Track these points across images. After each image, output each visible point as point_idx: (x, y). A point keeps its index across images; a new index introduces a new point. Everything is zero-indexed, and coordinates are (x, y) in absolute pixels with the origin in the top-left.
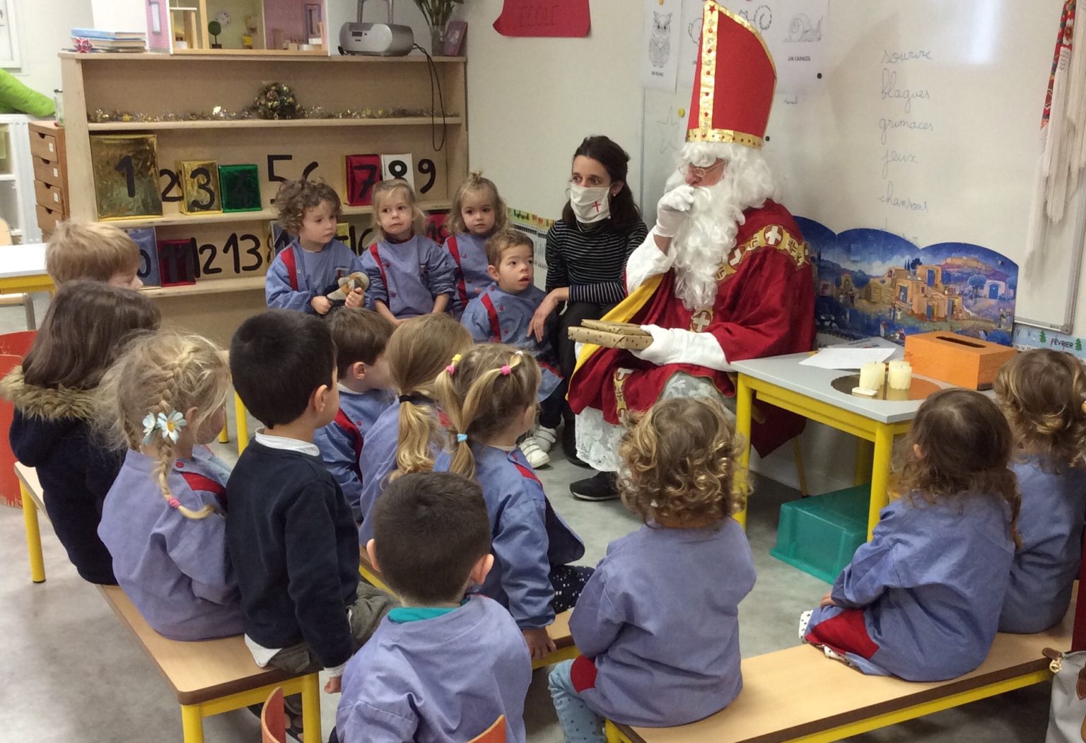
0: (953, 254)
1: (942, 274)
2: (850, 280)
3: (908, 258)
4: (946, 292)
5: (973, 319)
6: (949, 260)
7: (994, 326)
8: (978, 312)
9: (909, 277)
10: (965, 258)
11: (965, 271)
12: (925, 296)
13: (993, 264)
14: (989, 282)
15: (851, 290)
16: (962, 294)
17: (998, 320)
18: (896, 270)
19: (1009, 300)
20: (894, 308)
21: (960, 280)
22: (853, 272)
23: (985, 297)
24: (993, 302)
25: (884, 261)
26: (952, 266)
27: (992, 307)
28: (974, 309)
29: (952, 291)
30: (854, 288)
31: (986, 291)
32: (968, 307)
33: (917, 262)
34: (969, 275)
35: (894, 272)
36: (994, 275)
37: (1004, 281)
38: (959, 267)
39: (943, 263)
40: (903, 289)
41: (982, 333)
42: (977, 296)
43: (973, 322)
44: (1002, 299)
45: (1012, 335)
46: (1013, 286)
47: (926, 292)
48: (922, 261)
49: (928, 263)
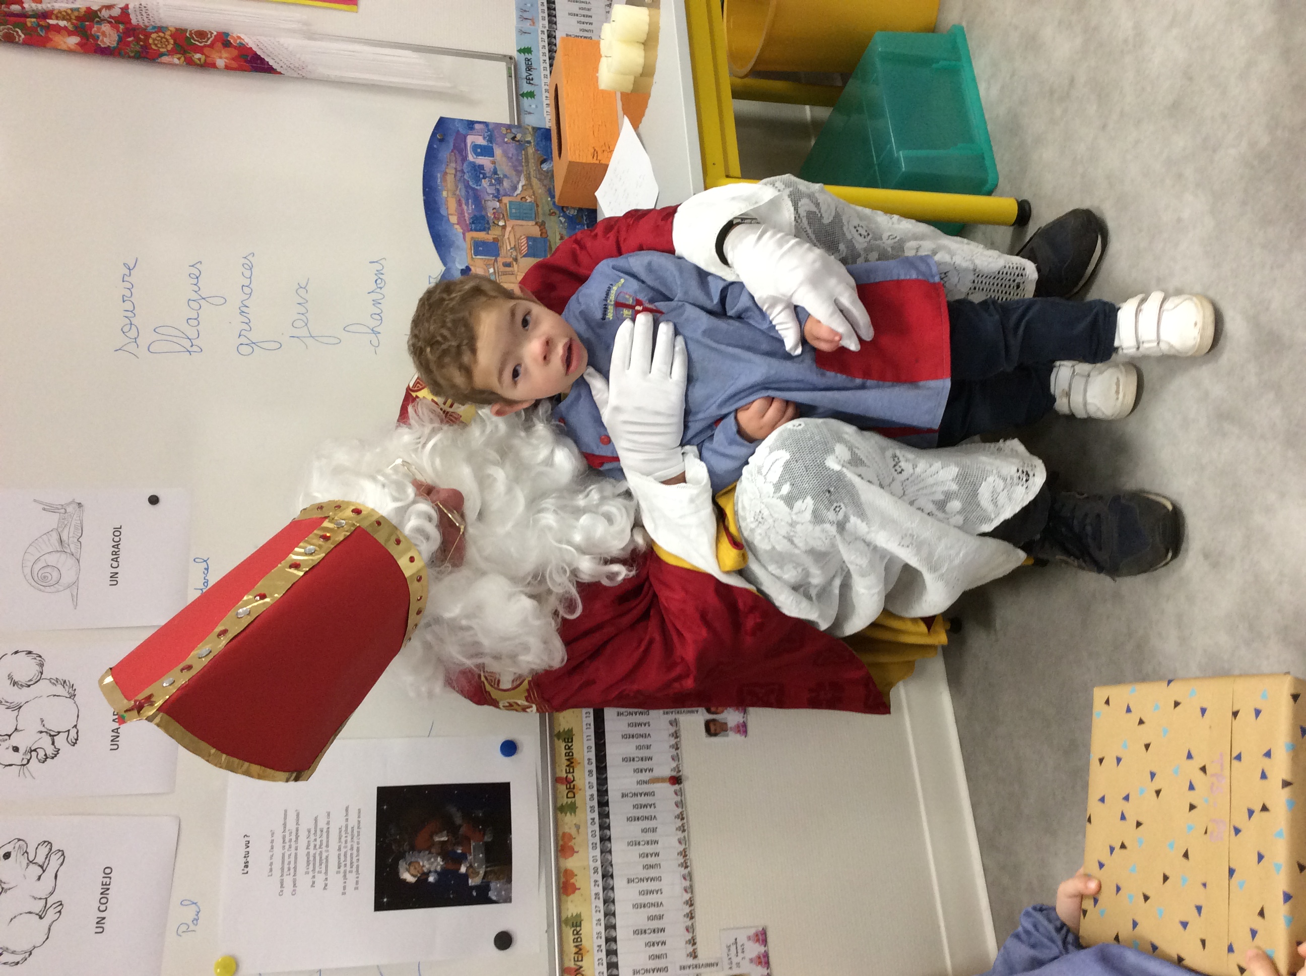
0: (443, 212)
1: (476, 230)
4: (501, 223)
5: (528, 178)
6: (454, 219)
7: (531, 150)
8: (519, 173)
10: (445, 194)
11: (463, 193)
12: (516, 260)
13: (446, 153)
14: (471, 157)
16: (497, 197)
17: (521, 145)
19: (491, 130)
21: (477, 199)
23: (494, 163)
24: (498, 152)
26: (461, 214)
27: (505, 153)
28: (515, 179)
29: (497, 215)
31: (485, 162)
32: (515, 188)
34: (467, 186)
36: (460, 150)
37: (465, 139)
38: (459, 203)
39: (458, 229)
41: (545, 167)
42: (495, 172)
43: (535, 181)
44: (491, 139)
45: (536, 130)
46: (471, 125)
47: (509, 260)
48: (460, 266)
49: (462, 258)
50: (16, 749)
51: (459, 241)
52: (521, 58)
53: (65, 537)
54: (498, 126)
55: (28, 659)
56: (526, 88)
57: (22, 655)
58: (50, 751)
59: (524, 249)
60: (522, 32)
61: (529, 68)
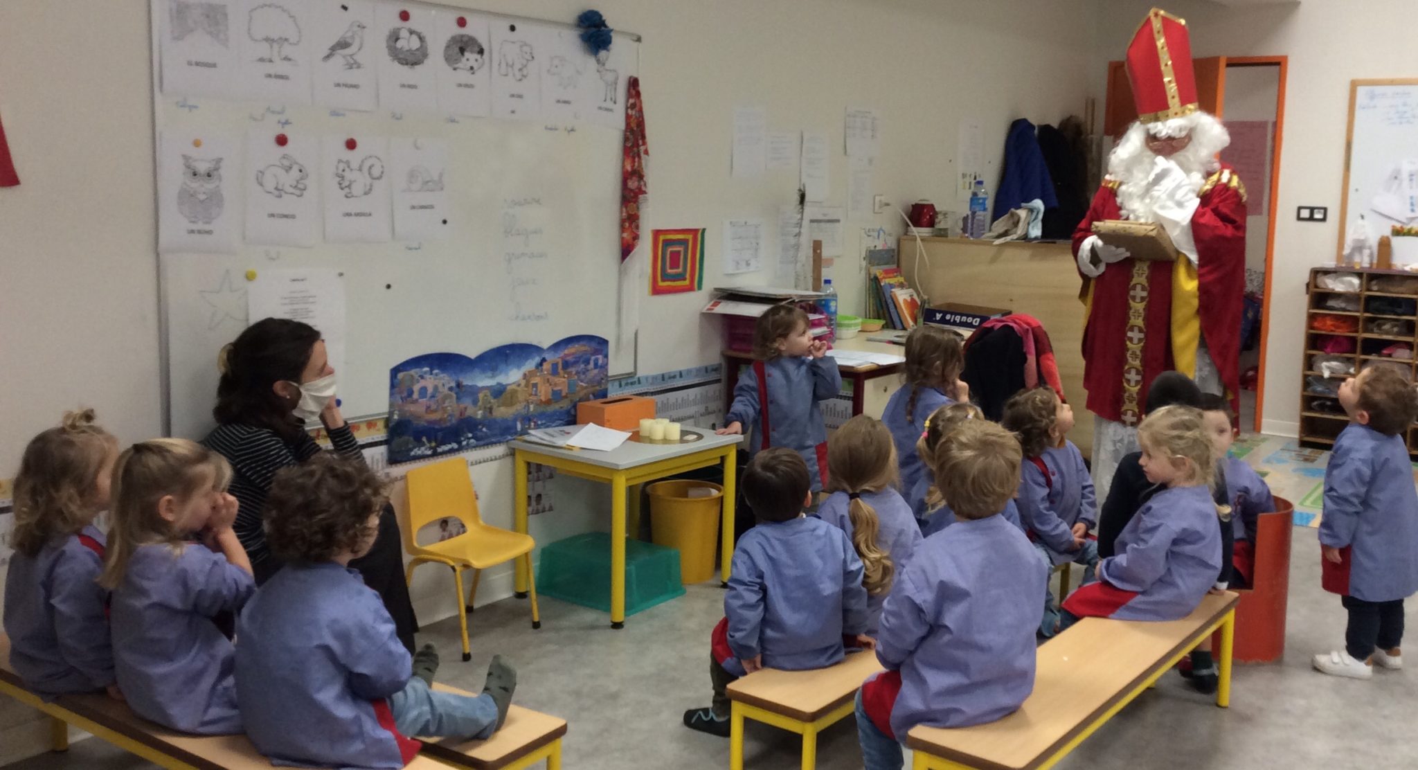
0: (570, 346)
1: (563, 364)
2: (489, 394)
3: (537, 359)
4: (566, 376)
5: (586, 388)
7: (598, 388)
8: (587, 383)
9: (538, 374)
10: (577, 346)
11: (578, 356)
12: (550, 385)
13: (594, 345)
14: (593, 358)
15: (490, 403)
16: (577, 373)
17: (599, 383)
18: (529, 372)
19: (604, 367)
20: (528, 403)
21: (576, 363)
22: (491, 386)
23: (592, 369)
24: (596, 371)
25: (519, 367)
26: (566, 355)
27: (596, 375)
28: (585, 381)
29: (570, 374)
30: (492, 401)
31: (592, 365)
32: (582, 382)
33: (544, 360)
34: (580, 357)
35: (527, 373)
36: (596, 352)
37: (601, 354)
38: (573, 354)
39: (562, 354)
40: (535, 385)
41: (591, 396)
42: (588, 371)
43: (585, 391)
44: (601, 367)
45: (606, 390)
46: (606, 356)
47: (550, 381)
48: (547, 358)
49: (551, 358)
50: (344, 170)
51: (557, 356)
52: (635, 379)
53: (430, 184)
54: (607, 370)
55: (380, 173)
56: (623, 383)
57: (381, 170)
58: (343, 186)
59: (555, 389)
60: (647, 378)
61: (632, 384)
